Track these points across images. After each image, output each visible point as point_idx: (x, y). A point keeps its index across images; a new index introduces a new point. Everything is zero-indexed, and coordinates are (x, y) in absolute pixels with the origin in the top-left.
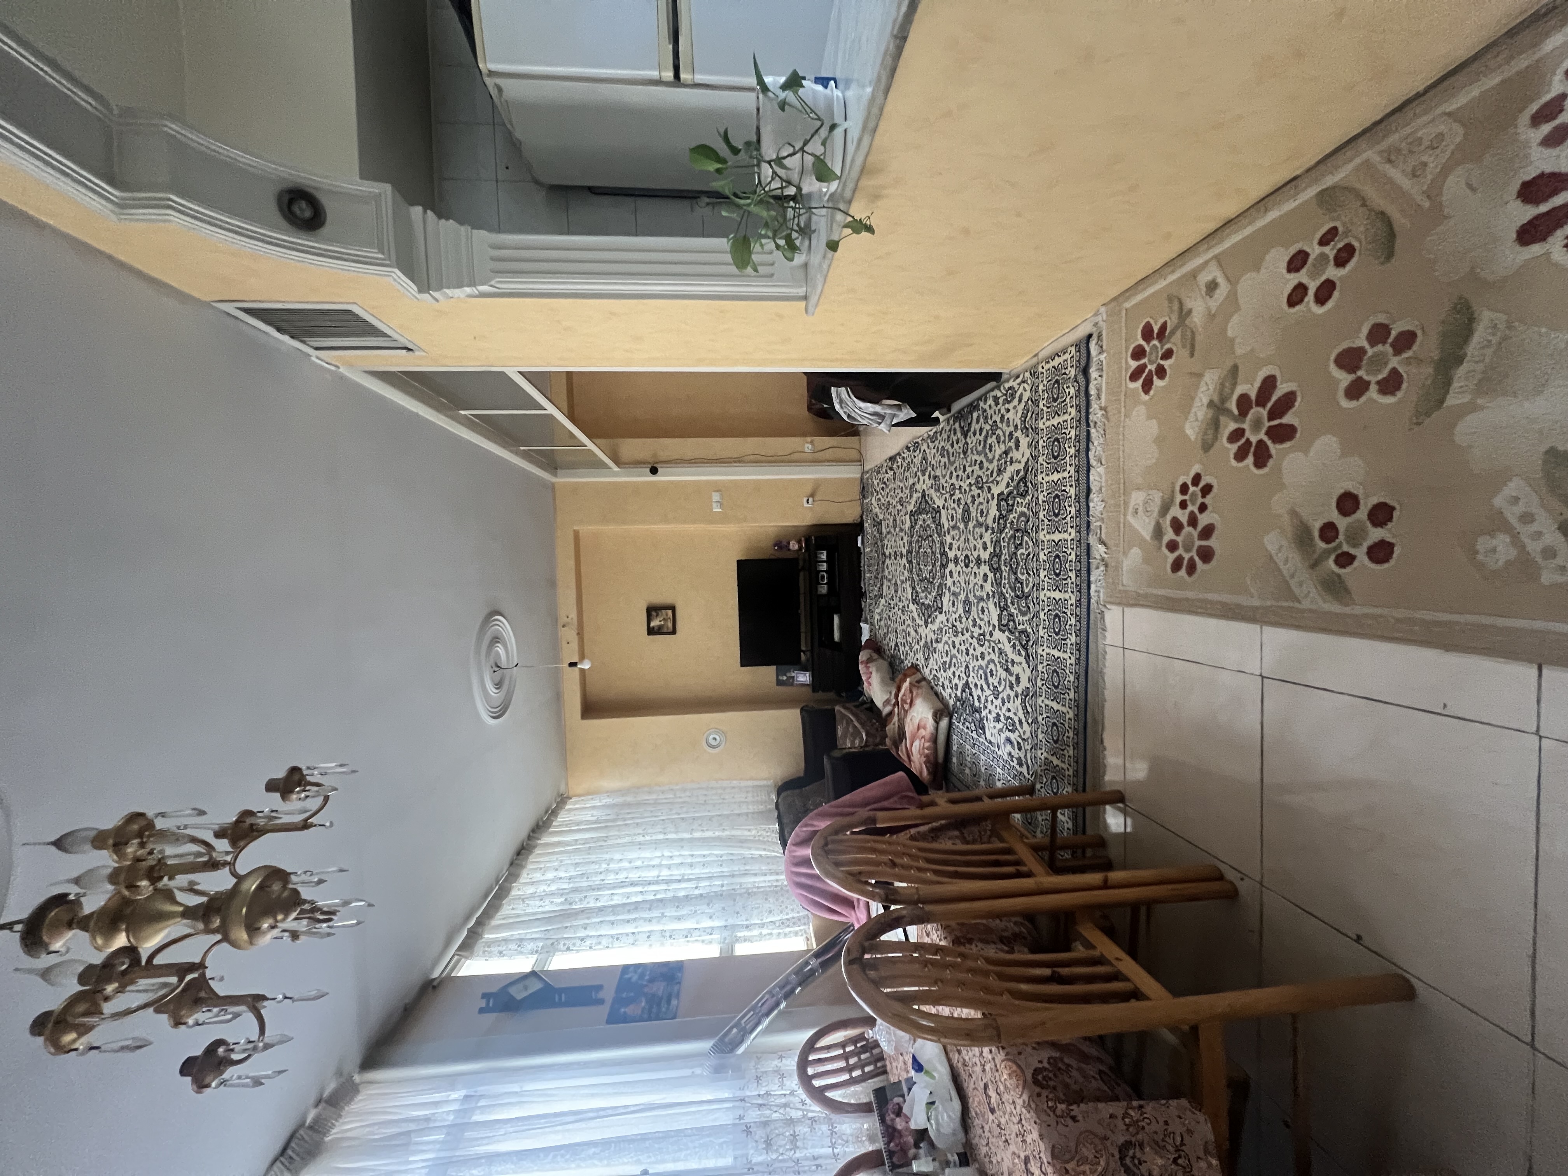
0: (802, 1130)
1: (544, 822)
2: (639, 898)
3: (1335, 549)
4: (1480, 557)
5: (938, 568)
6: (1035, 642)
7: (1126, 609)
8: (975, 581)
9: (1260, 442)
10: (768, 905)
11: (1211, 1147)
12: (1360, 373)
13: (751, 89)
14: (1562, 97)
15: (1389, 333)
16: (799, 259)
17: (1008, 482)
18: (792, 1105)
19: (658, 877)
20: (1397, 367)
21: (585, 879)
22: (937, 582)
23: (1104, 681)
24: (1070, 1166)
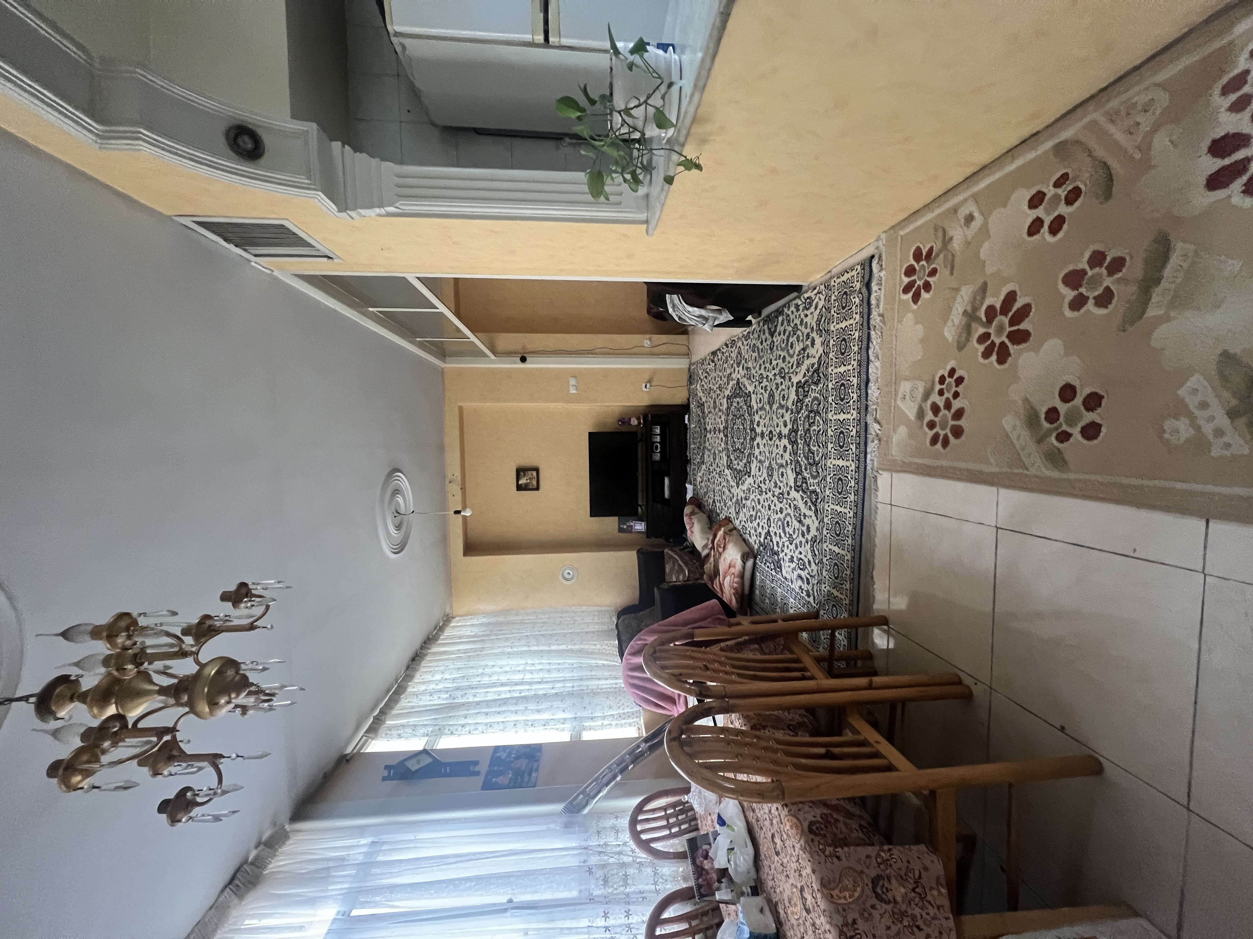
0: (631, 871)
1: (433, 636)
2: (508, 696)
3: (1057, 429)
4: (1166, 436)
5: (748, 441)
6: (823, 500)
7: (894, 474)
8: (777, 451)
9: (1003, 344)
10: (608, 702)
11: (943, 881)
12: (1083, 290)
13: (606, 51)
14: (1247, 72)
15: (1105, 258)
16: (642, 190)
17: (805, 373)
18: (624, 853)
19: (523, 679)
20: (1110, 285)
21: (465, 680)
22: (747, 452)
23: (875, 531)
24: (835, 893)
